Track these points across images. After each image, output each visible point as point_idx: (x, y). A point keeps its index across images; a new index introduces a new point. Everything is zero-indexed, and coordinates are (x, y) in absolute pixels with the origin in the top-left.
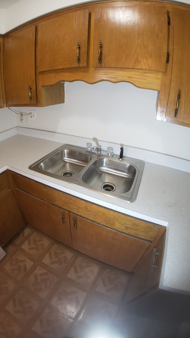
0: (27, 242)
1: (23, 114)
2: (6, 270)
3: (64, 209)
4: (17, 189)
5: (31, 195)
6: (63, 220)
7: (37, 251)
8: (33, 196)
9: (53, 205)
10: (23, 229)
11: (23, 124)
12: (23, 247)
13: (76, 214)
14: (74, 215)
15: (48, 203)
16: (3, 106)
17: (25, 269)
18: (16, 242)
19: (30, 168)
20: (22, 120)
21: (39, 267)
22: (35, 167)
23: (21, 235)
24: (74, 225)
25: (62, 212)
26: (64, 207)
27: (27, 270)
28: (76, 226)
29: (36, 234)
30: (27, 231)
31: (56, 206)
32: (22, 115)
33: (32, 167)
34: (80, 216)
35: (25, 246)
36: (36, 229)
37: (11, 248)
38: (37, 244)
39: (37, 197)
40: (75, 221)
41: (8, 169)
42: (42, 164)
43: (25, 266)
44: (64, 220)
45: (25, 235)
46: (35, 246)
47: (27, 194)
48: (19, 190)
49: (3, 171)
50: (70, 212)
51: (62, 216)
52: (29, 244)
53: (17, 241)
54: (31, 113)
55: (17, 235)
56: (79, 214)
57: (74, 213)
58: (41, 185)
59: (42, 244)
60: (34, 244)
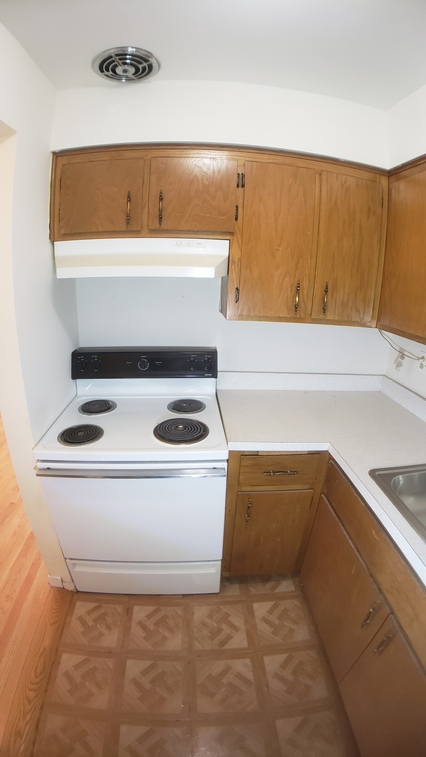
0: (269, 605)
1: (405, 353)
2: (193, 614)
3: (386, 600)
4: (325, 499)
5: (342, 527)
6: (368, 619)
7: (272, 633)
8: (345, 532)
9: (371, 576)
10: (282, 576)
11: (399, 375)
12: (256, 606)
13: (401, 628)
14: (397, 626)
15: (364, 565)
16: (369, 324)
17: (223, 643)
18: (251, 588)
19: (373, 473)
20: (399, 365)
21: (247, 661)
22: (383, 478)
23: (269, 585)
24: (379, 647)
25: (375, 602)
26: (389, 596)
27: (226, 647)
28: (382, 652)
29: (298, 604)
30: (287, 586)
31: (375, 582)
32: (402, 356)
33: (377, 473)
34: (406, 636)
35: (261, 609)
36: (305, 596)
37: (235, 590)
38: (285, 623)
39: (351, 539)
40: (389, 638)
41: (327, 452)
42: (401, 477)
43: (229, 637)
44: (368, 621)
45: (277, 590)
46: (277, 622)
47: (337, 520)
48: (327, 502)
49: (317, 450)
50: (392, 613)
51: (371, 610)
52: (271, 611)
53: (256, 589)
54: (423, 358)
55: (265, 578)
56: (407, 631)
57: (398, 623)
58: (374, 520)
59: (292, 631)
60: (279, 618)
